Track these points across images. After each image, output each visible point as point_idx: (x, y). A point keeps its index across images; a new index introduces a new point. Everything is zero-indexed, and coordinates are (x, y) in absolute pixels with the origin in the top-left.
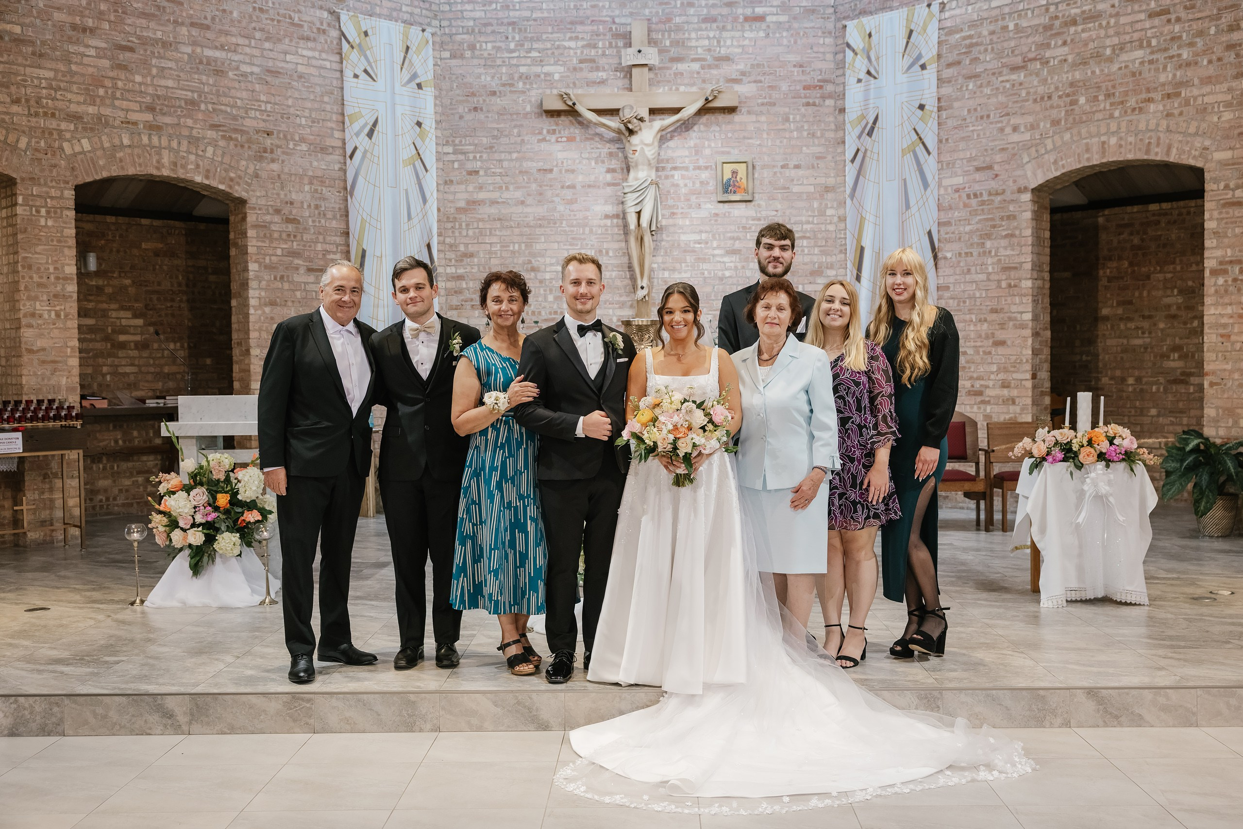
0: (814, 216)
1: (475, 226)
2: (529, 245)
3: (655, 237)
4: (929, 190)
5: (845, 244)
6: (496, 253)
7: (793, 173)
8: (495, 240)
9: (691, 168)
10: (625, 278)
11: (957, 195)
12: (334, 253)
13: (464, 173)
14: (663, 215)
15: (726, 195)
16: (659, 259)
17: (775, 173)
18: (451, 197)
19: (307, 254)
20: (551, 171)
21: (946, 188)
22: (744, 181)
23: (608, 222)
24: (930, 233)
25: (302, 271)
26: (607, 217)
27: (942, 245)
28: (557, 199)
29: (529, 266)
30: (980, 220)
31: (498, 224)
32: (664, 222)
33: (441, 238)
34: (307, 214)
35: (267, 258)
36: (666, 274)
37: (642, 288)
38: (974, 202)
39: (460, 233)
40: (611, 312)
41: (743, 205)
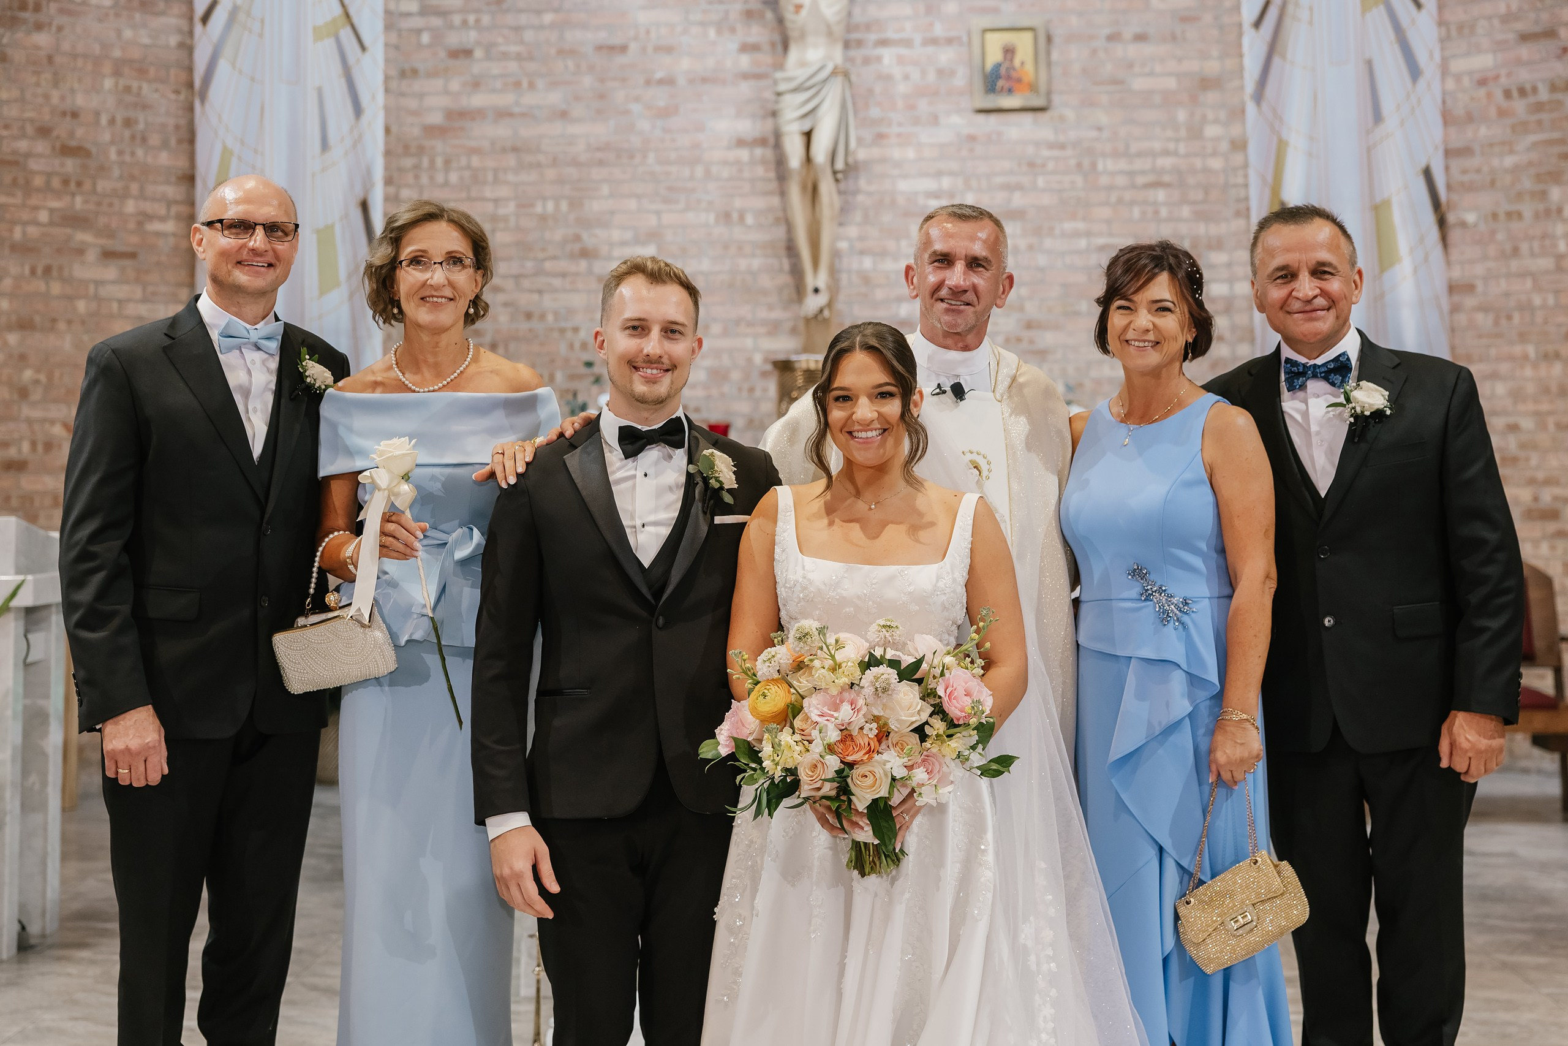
0: (1177, 140)
1: (464, 161)
2: (575, 203)
3: (842, 186)
4: (1422, 82)
5: (1247, 199)
6: (505, 219)
7: (1133, 50)
8: (503, 192)
9: (918, 38)
10: (781, 270)
11: (1482, 92)
12: (163, 219)
13: (442, 54)
14: (860, 141)
15: (991, 96)
16: (852, 231)
17: (1094, 52)
18: (412, 104)
19: (102, 221)
20: (623, 49)
21: (1458, 78)
22: (1029, 67)
23: (744, 154)
24: (1427, 173)
25: (91, 256)
26: (741, 143)
27: (1455, 197)
28: (636, 108)
29: (577, 247)
30: (1535, 145)
31: (511, 160)
32: (862, 154)
33: (392, 190)
34: (107, 137)
35: (17, 233)
36: (867, 263)
37: (816, 291)
38: (1519, 106)
39: (431, 178)
40: (749, 342)
41: (1027, 118)
